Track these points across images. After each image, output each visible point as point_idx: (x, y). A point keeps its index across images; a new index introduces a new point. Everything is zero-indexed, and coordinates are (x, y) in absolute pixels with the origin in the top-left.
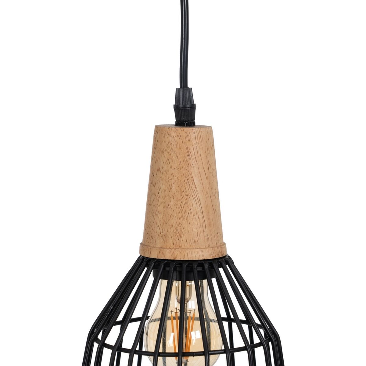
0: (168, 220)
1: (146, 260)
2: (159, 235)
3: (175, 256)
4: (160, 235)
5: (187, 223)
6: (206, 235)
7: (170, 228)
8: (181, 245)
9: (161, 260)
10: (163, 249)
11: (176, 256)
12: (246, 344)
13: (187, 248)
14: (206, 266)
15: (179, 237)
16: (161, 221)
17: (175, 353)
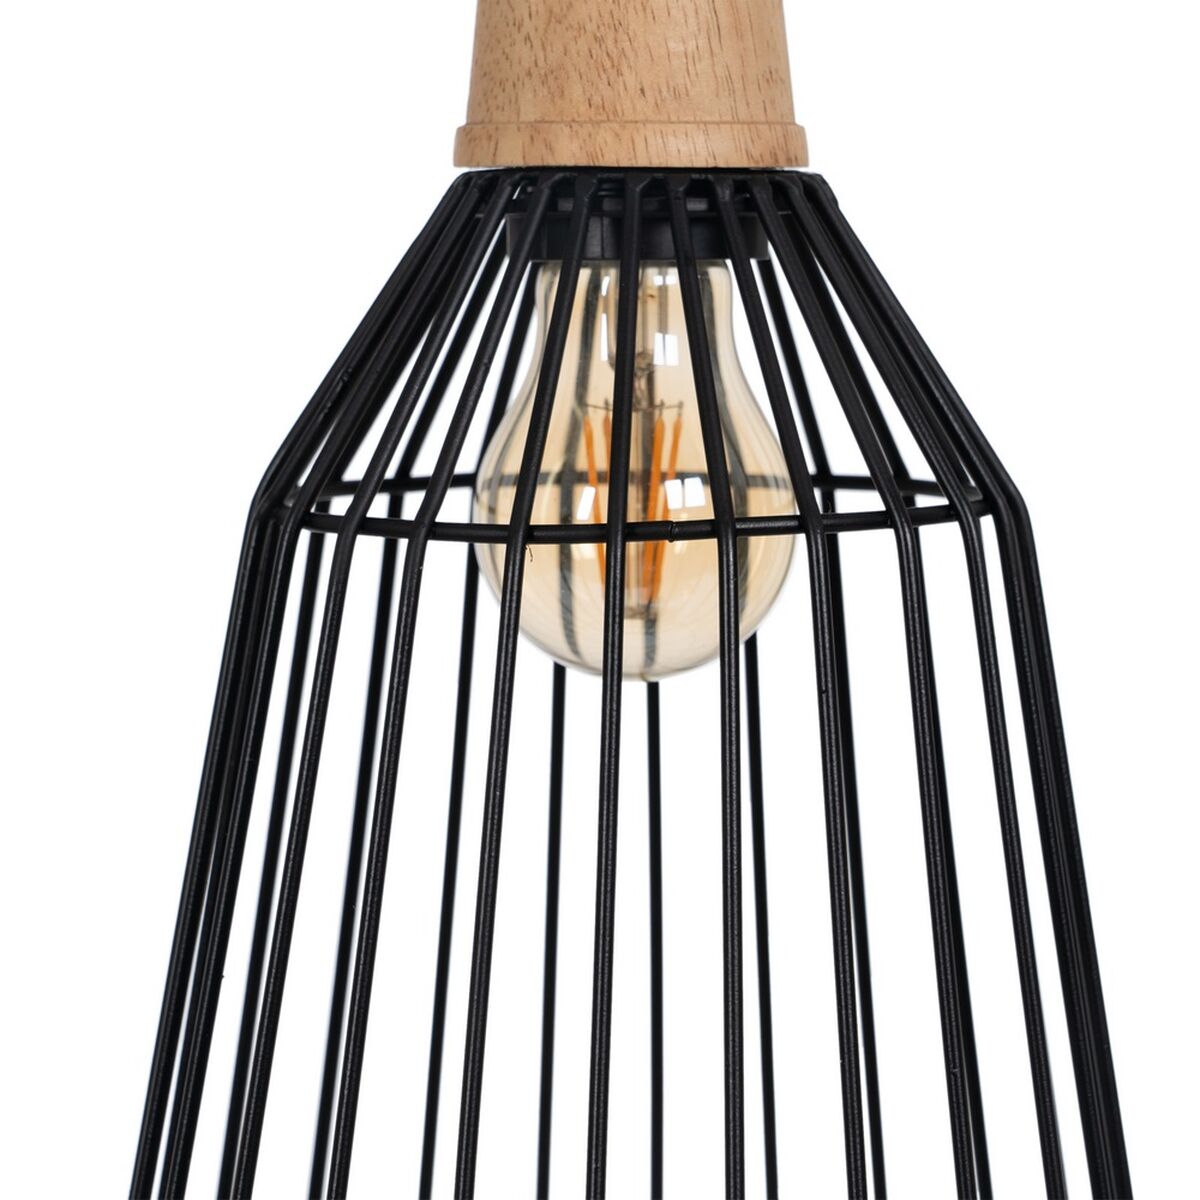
0: (565, 8)
1: (480, 182)
2: (529, 74)
3: (598, 150)
4: (534, 71)
5: (646, 17)
6: (720, 71)
7: (575, 37)
8: (619, 108)
9: (537, 173)
10: (546, 125)
11: (601, 150)
12: (890, 500)
13: (647, 120)
14: (725, 194)
15: (612, 73)
16: (537, 12)
17: (598, 526)
